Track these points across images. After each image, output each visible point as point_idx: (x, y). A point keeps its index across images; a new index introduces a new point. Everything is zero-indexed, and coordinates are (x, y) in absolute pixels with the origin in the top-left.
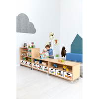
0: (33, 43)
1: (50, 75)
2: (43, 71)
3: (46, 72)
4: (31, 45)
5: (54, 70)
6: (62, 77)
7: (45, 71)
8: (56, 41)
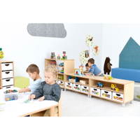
0: (64, 53)
1: (93, 97)
2: (82, 92)
3: (86, 93)
4: (62, 55)
5: (99, 90)
6: (110, 99)
7: (84, 92)
8: (96, 48)
